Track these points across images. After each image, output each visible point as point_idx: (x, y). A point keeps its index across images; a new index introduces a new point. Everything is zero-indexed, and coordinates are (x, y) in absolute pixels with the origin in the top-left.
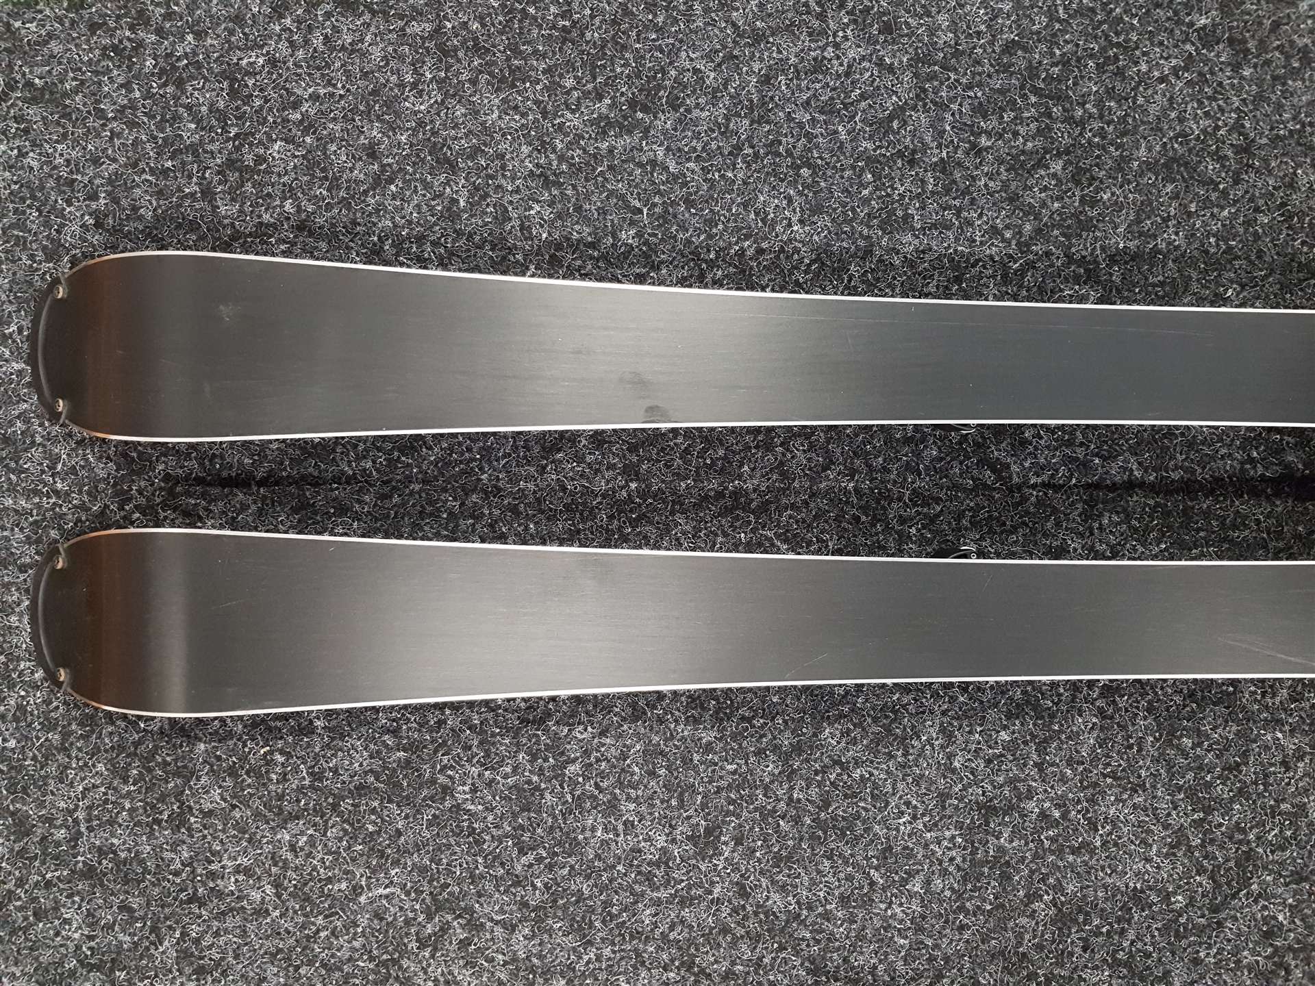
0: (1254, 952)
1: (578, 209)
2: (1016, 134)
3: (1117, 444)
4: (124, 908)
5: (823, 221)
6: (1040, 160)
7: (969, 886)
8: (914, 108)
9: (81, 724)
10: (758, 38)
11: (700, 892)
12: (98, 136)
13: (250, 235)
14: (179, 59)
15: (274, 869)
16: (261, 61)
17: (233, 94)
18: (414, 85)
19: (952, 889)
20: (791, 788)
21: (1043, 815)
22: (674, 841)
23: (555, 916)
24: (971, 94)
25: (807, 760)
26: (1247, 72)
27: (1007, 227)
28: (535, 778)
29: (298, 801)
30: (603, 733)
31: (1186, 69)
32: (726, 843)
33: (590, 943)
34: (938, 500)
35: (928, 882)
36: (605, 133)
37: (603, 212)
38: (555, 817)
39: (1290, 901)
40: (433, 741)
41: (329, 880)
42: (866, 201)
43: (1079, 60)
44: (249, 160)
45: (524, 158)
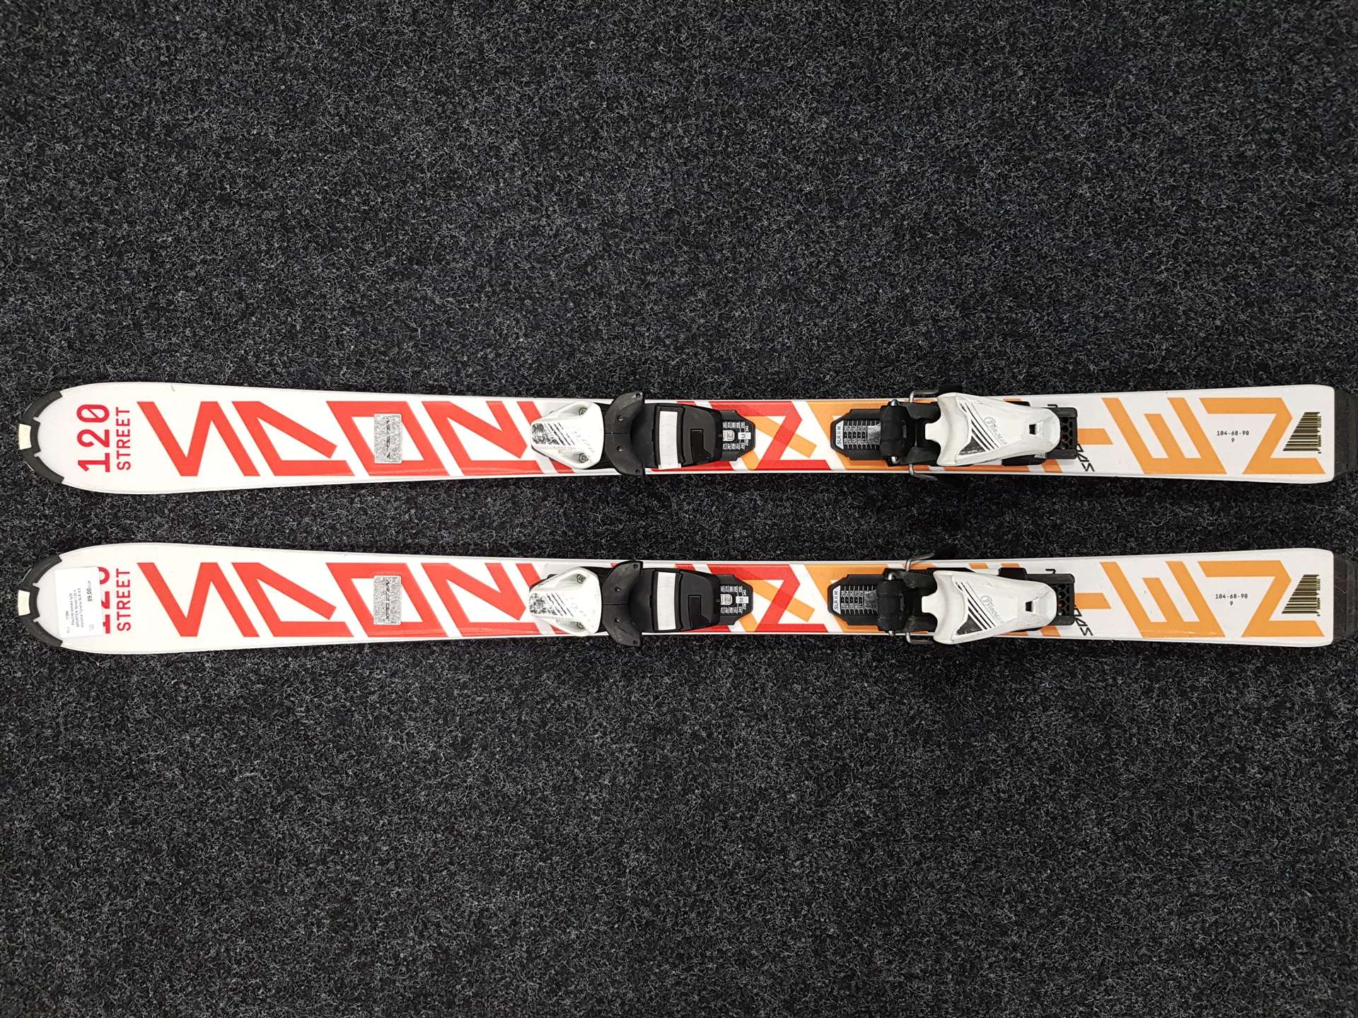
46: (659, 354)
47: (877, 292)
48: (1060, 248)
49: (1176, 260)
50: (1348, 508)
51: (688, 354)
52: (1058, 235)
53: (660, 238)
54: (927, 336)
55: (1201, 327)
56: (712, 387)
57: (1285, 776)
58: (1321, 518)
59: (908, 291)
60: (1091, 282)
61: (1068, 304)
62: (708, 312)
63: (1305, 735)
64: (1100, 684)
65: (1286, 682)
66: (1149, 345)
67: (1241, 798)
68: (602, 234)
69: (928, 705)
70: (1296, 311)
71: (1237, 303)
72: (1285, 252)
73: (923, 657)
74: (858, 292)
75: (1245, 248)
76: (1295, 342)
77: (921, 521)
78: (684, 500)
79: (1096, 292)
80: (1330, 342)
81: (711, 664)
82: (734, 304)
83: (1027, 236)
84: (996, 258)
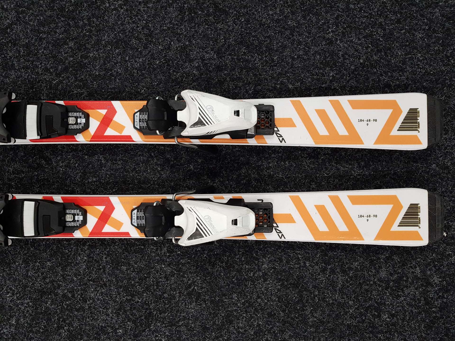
46: (47, 77)
47: (170, 44)
48: (273, 20)
49: (337, 26)
50: (437, 166)
51: (63, 77)
52: (271, 12)
53: (49, 13)
54: (198, 68)
55: (352, 63)
56: (77, 96)
57: (403, 320)
58: (422, 171)
59: (187, 43)
60: (290, 38)
61: (277, 51)
62: (75, 54)
63: (414, 296)
64: (297, 266)
65: (403, 265)
66: (322, 74)
67: (379, 333)
68: (16, 12)
69: (199, 278)
70: (406, 55)
71: (372, 50)
72: (399, 21)
73: (196, 250)
74: (160, 43)
75: (377, 19)
76: (406, 72)
77: (195, 172)
78: (59, 160)
79: (293, 44)
80: (426, 72)
81: (74, 255)
82: (90, 50)
83: (253, 14)
84: (236, 25)
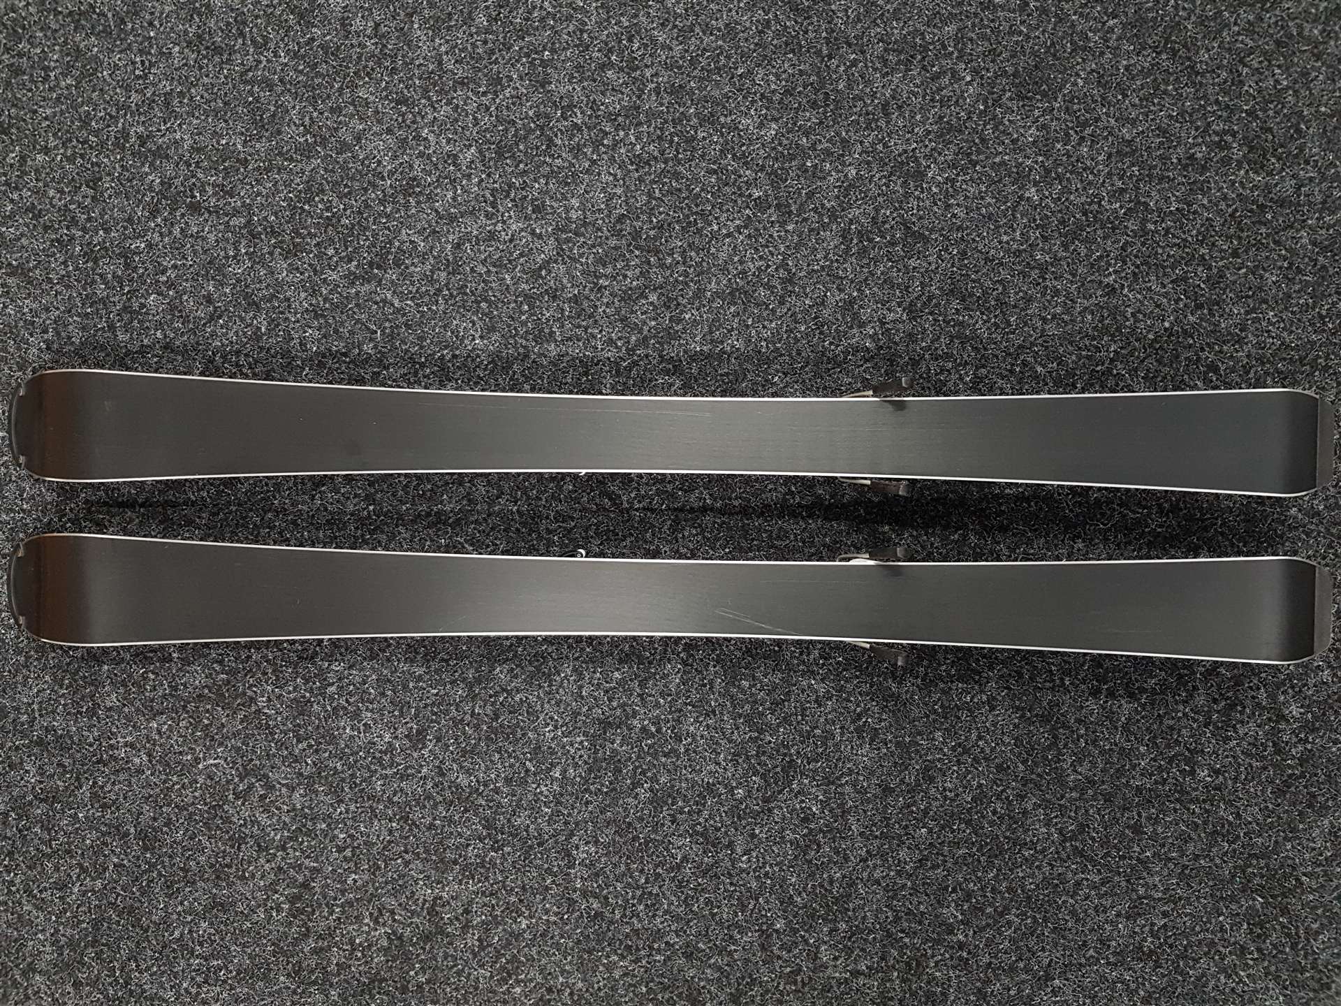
0: (794, 832)
1: (336, 331)
2: (625, 276)
3: (695, 482)
4: (60, 765)
5: (495, 337)
6: (642, 294)
7: (593, 775)
8: (556, 262)
9: (36, 652)
10: (452, 219)
11: (413, 771)
12: (49, 294)
13: (136, 352)
14: (95, 246)
15: (148, 745)
16: (143, 245)
17: (127, 265)
18: (234, 257)
19: (580, 776)
20: (474, 707)
21: (644, 729)
22: (396, 737)
23: (320, 783)
24: (594, 250)
25: (485, 688)
26: (790, 227)
27: (619, 339)
28: (308, 695)
29: (162, 703)
30: (350, 667)
31: (746, 227)
32: (430, 740)
33: (342, 801)
34: (572, 519)
35: (564, 771)
36: (353, 283)
37: (352, 333)
38: (320, 720)
39: (821, 797)
40: (244, 669)
41: (180, 753)
42: (524, 324)
43: (669, 225)
44: (136, 306)
45: (302, 300)
